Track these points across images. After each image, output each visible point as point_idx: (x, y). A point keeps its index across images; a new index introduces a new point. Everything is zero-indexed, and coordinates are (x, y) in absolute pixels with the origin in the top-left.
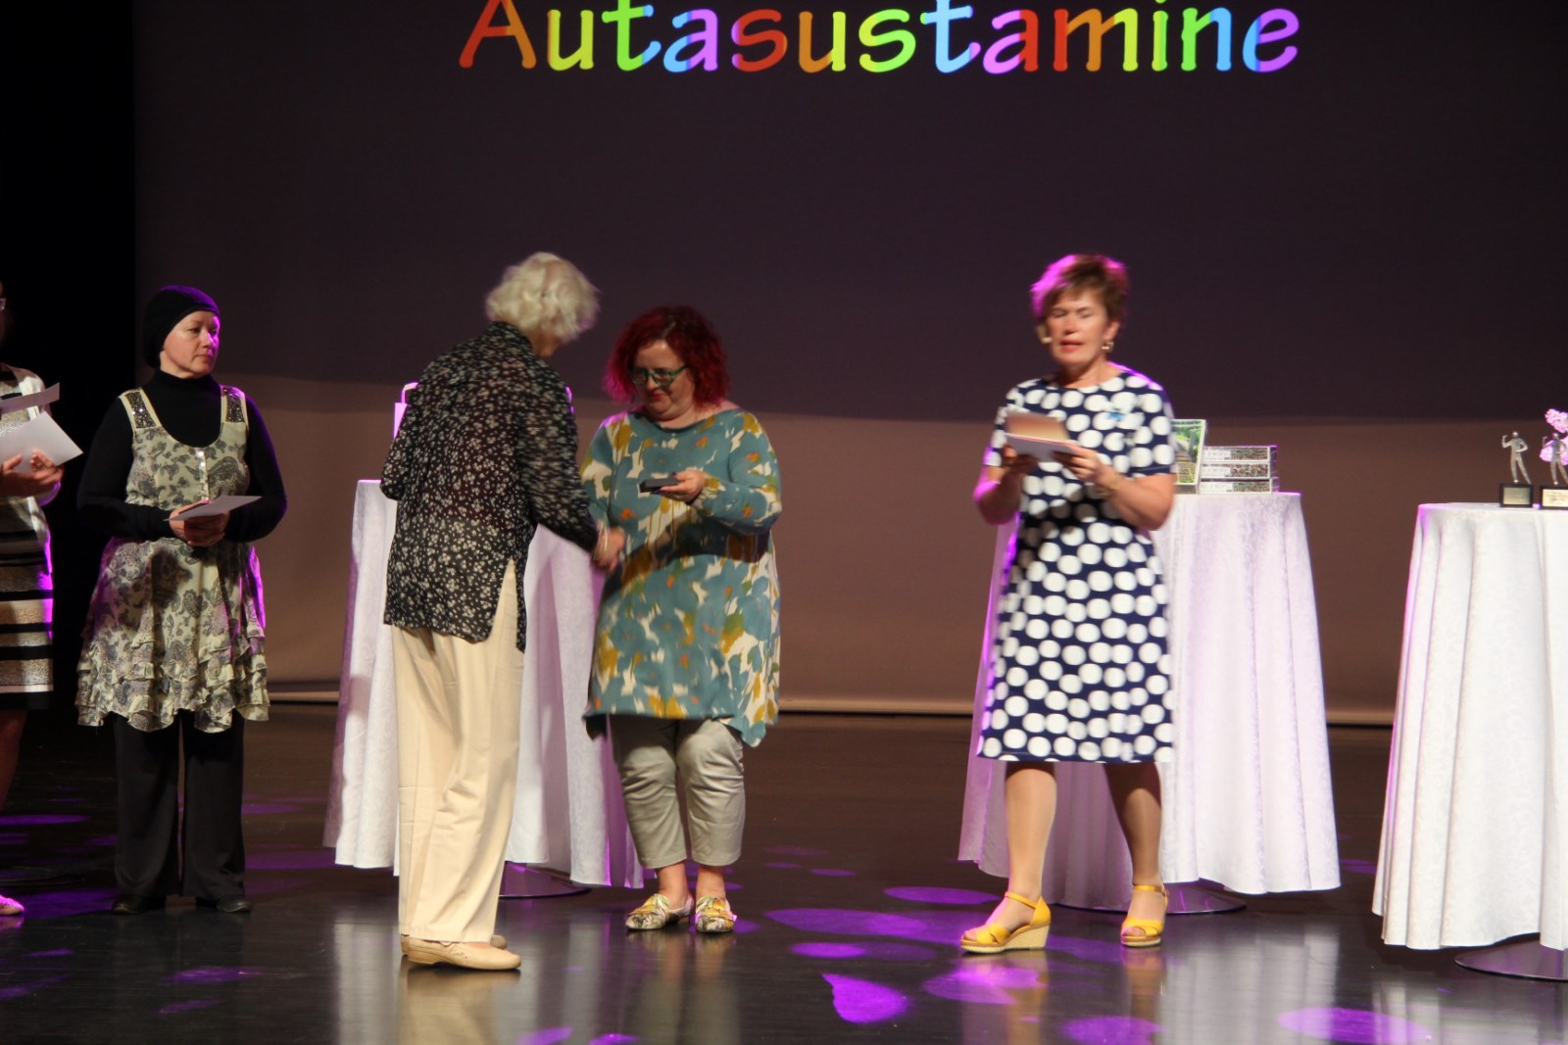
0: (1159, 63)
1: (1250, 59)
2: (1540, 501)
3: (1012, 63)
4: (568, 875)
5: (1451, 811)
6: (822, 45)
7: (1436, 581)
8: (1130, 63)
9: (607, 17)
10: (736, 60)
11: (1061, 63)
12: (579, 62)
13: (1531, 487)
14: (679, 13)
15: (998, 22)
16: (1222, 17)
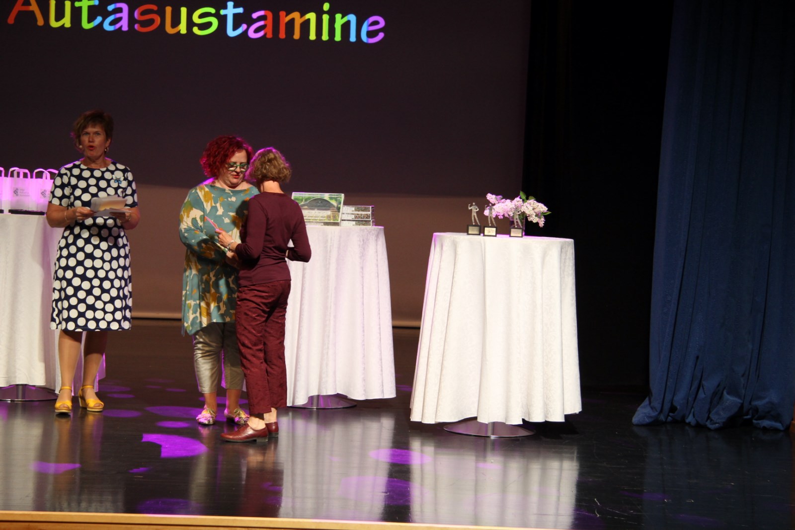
0: (325, 37)
1: (364, 37)
2: (484, 233)
3: (261, 34)
4: (54, 391)
5: (442, 364)
6: (176, 22)
7: (440, 266)
8: (313, 36)
9: (77, 4)
10: (136, 26)
11: (282, 35)
12: (64, 24)
13: (480, 227)
14: (110, 4)
15: (255, 16)
16: (352, 18)
